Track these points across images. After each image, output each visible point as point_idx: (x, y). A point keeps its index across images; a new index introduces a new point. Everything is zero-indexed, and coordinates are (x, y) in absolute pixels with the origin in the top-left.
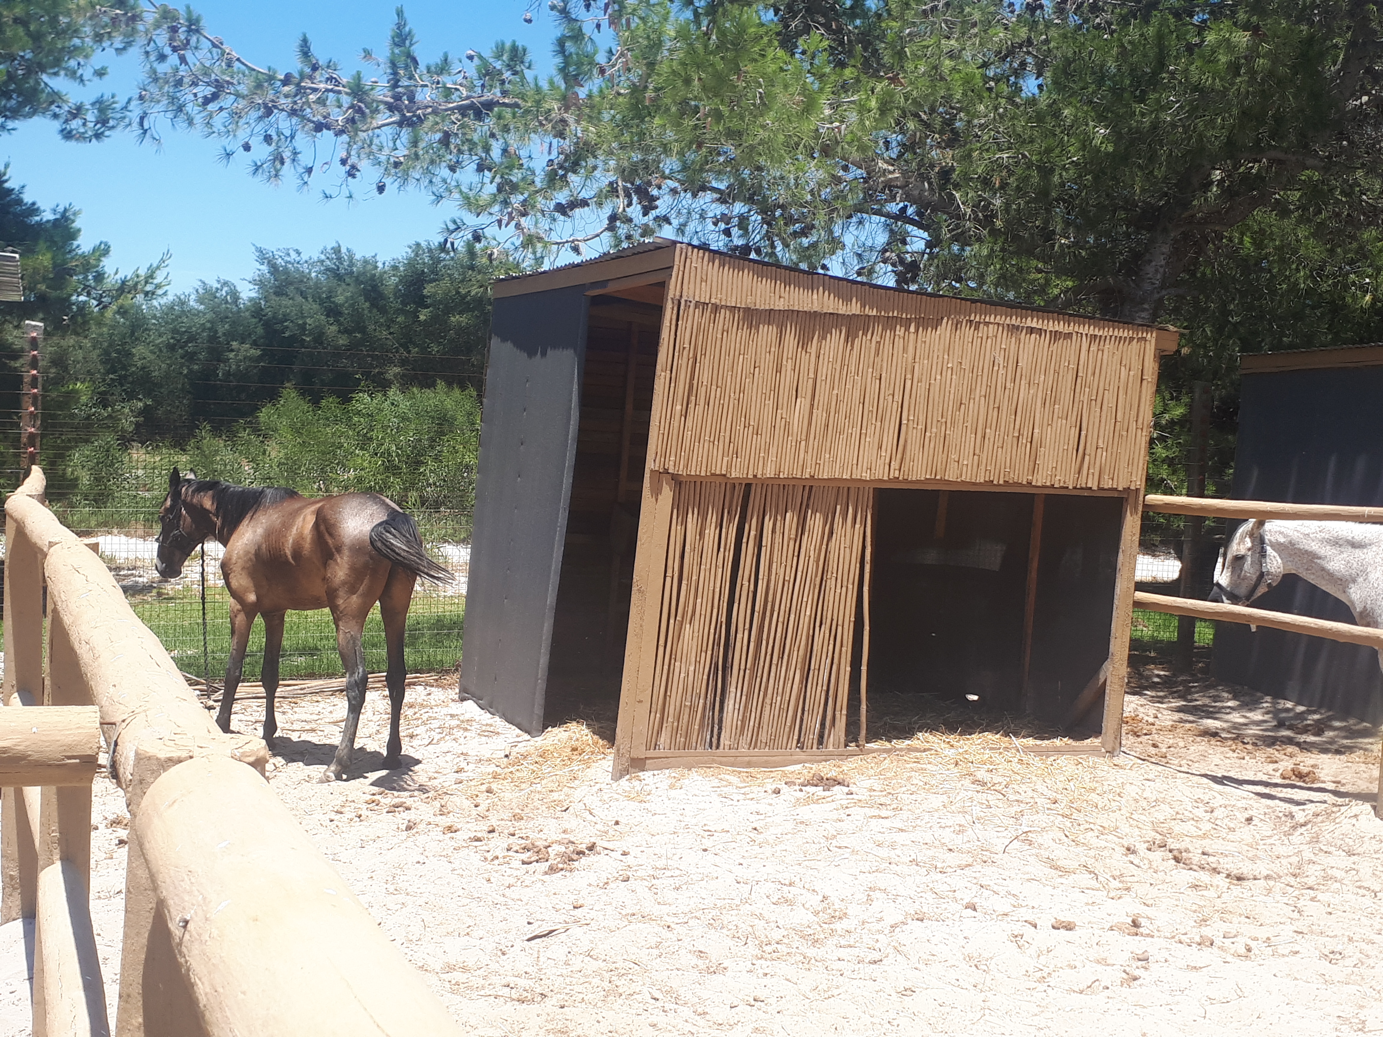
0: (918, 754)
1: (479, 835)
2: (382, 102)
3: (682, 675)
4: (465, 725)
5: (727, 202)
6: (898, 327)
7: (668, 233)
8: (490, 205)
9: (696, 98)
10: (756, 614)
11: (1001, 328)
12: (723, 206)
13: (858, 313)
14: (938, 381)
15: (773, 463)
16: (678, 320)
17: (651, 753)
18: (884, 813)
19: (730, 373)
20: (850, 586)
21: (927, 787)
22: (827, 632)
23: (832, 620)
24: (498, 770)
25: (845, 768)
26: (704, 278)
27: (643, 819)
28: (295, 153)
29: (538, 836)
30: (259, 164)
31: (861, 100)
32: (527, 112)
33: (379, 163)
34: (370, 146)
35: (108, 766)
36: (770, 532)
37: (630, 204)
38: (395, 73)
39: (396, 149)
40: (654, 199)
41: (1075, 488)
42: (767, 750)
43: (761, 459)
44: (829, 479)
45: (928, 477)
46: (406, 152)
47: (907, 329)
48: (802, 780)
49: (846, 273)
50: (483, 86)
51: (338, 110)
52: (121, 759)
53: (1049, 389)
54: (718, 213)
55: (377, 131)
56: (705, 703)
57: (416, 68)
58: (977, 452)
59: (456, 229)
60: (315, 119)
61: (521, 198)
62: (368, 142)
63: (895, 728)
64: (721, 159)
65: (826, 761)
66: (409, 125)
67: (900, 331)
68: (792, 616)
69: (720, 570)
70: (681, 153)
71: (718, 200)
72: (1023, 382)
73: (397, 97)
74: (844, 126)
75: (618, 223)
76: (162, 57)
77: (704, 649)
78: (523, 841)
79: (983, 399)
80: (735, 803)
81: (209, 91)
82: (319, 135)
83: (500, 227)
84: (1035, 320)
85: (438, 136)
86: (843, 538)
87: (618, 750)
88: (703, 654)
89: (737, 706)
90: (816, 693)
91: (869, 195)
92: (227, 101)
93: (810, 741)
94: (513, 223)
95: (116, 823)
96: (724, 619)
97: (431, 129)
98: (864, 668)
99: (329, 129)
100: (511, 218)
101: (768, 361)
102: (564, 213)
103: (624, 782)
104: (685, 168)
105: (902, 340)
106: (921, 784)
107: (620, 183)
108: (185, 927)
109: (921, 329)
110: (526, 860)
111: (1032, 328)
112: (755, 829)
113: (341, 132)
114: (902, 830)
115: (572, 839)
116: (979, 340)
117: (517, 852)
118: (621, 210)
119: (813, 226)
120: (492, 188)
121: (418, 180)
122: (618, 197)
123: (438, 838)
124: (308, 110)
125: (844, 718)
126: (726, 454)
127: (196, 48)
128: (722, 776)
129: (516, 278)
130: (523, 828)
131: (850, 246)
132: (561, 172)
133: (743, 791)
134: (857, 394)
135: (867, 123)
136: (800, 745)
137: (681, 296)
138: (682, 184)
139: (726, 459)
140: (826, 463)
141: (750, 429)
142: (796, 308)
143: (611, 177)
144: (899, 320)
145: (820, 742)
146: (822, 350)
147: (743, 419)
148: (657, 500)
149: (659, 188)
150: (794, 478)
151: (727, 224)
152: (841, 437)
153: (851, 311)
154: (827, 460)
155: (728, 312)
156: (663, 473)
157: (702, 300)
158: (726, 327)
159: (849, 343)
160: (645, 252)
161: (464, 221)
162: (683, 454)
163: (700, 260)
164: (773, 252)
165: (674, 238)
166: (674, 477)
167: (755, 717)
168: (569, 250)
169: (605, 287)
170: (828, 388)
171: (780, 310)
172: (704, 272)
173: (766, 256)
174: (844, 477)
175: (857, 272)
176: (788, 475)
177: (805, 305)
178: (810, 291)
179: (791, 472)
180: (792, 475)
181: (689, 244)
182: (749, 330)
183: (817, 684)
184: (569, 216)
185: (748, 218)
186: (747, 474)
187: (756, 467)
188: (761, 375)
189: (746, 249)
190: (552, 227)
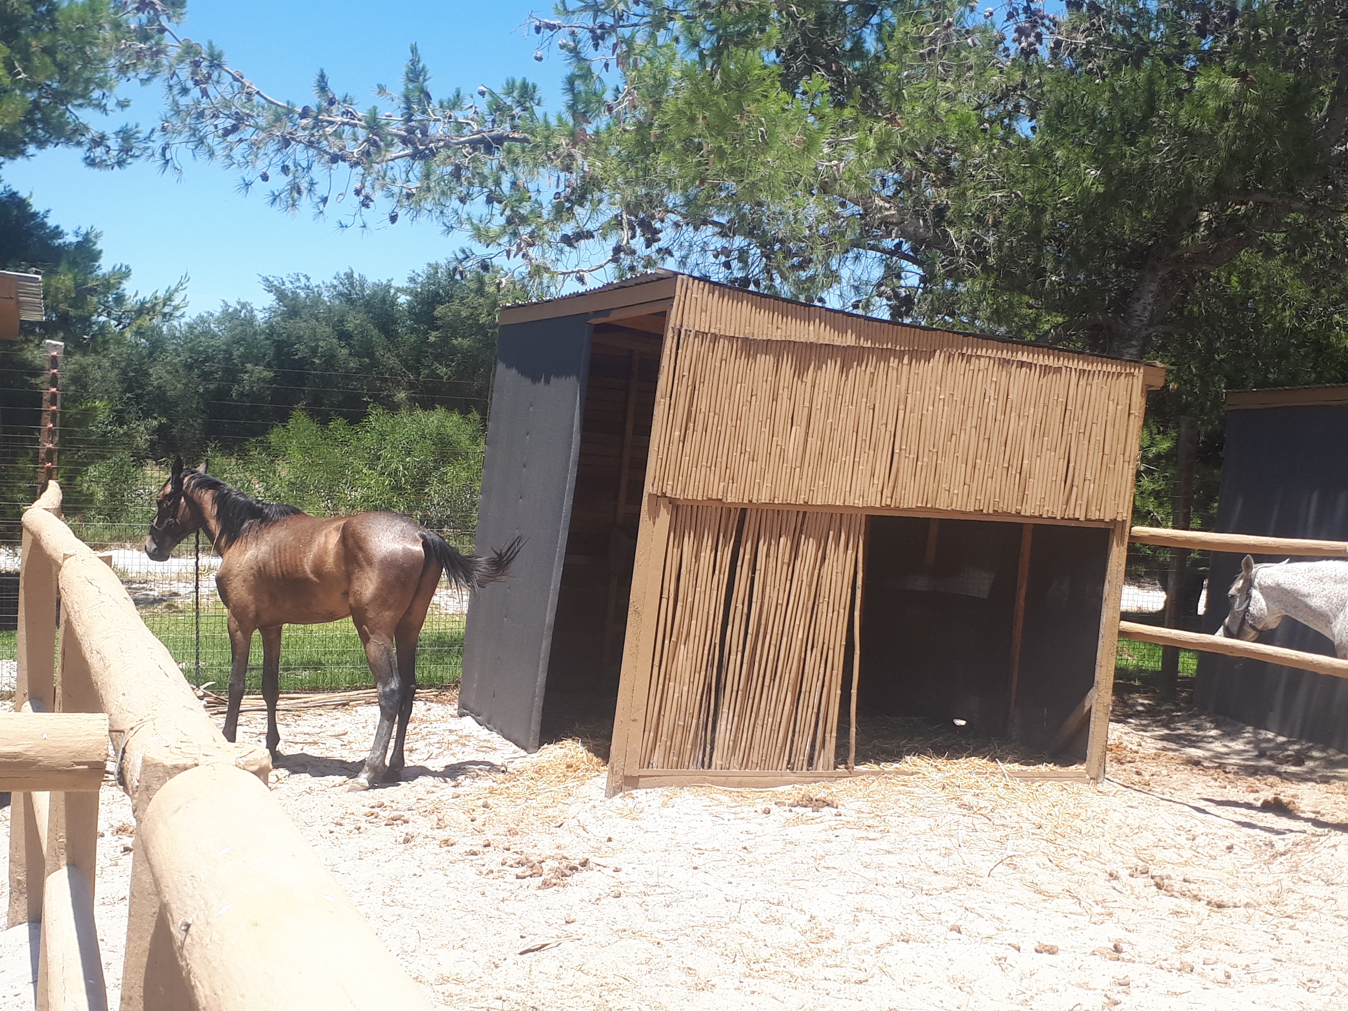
0: (906, 777)
1: (475, 849)
2: (396, 135)
3: (676, 695)
4: (463, 741)
5: (728, 236)
6: (892, 359)
7: (671, 264)
8: (498, 236)
9: (700, 136)
10: (749, 636)
11: (992, 362)
12: (724, 240)
13: (853, 344)
14: (930, 412)
15: (769, 489)
16: (677, 349)
17: (645, 771)
18: (871, 835)
19: (728, 401)
20: (842, 611)
21: (914, 810)
22: (819, 655)
23: (824, 643)
24: (495, 785)
25: (834, 790)
26: (704, 308)
27: (635, 836)
28: (312, 184)
29: (533, 851)
30: (277, 193)
31: (859, 140)
32: (537, 146)
33: (392, 195)
34: (383, 178)
35: (116, 772)
36: (764, 557)
37: (633, 237)
38: (409, 108)
39: (409, 181)
40: (657, 231)
41: (1063, 518)
42: (758, 770)
43: (757, 486)
44: (822, 506)
45: (919, 505)
46: (418, 185)
47: (901, 360)
48: (791, 801)
49: (843, 306)
50: (494, 121)
51: (354, 143)
52: (128, 766)
53: (1039, 421)
54: (719, 246)
55: (390, 163)
56: (698, 722)
57: (429, 103)
58: (968, 481)
59: (465, 259)
60: (331, 151)
61: (529, 229)
62: (382, 173)
63: (884, 751)
64: (723, 194)
65: (815, 782)
66: (422, 158)
67: (894, 363)
68: (785, 639)
69: (715, 592)
70: (685, 188)
71: (720, 233)
72: (1013, 414)
73: (411, 131)
74: (842, 164)
75: (622, 255)
76: (185, 91)
77: (698, 669)
78: (518, 856)
79: (974, 430)
80: (726, 822)
81: (229, 123)
82: (334, 166)
83: (508, 257)
84: (1026, 354)
85: (449, 169)
86: (835, 564)
87: (612, 768)
88: (697, 675)
89: (729, 727)
90: (807, 716)
91: (866, 232)
92: (247, 133)
93: (800, 762)
94: (521, 254)
95: (122, 830)
96: (718, 641)
97: (444, 163)
98: (854, 691)
99: (344, 160)
100: (519, 249)
101: (764, 390)
102: (571, 245)
103: (617, 800)
104: (688, 202)
105: (895, 372)
106: (909, 806)
107: (624, 216)
108: (187, 931)
109: (914, 361)
110: (520, 874)
111: (1022, 362)
112: (745, 848)
113: (356, 164)
114: (889, 852)
115: (565, 855)
116: (971, 373)
117: (511, 866)
118: (625, 242)
119: (811, 260)
120: (502, 220)
121: (430, 211)
122: (622, 229)
123: (434, 851)
124: (325, 142)
125: (834, 741)
126: (722, 480)
127: (218, 82)
128: (714, 795)
129: (522, 306)
130: (518, 843)
131: (847, 279)
132: (567, 205)
133: (733, 810)
134: (850, 424)
135: (865, 161)
136: (791, 766)
137: (681, 326)
138: (684, 218)
139: (722, 484)
140: (820, 490)
141: (747, 454)
142: (793, 339)
143: (616, 210)
144: (892, 352)
145: (810, 763)
146: (817, 382)
147: (739, 446)
148: (654, 523)
149: (662, 221)
150: (788, 504)
151: (728, 257)
152: (835, 464)
153: (846, 342)
154: (820, 487)
155: (726, 342)
156: (660, 497)
157: (702, 330)
158: (724, 357)
159: (844, 373)
160: (647, 282)
161: (473, 251)
162: (680, 478)
163: (700, 291)
164: (771, 285)
165: (676, 269)
166: (672, 501)
167: (747, 738)
168: (575, 280)
169: (608, 316)
170: (822, 417)
171: (777, 341)
172: (704, 303)
173: (765, 288)
174: (837, 504)
175: (853, 304)
176: (782, 501)
177: (802, 336)
178: (807, 323)
179: (785, 498)
180: (787, 500)
181: (690, 276)
182: (747, 358)
183: (808, 706)
184: (575, 248)
185: (747, 251)
186: (743, 499)
187: (751, 492)
188: (758, 403)
189: (746, 281)
190: (559, 258)
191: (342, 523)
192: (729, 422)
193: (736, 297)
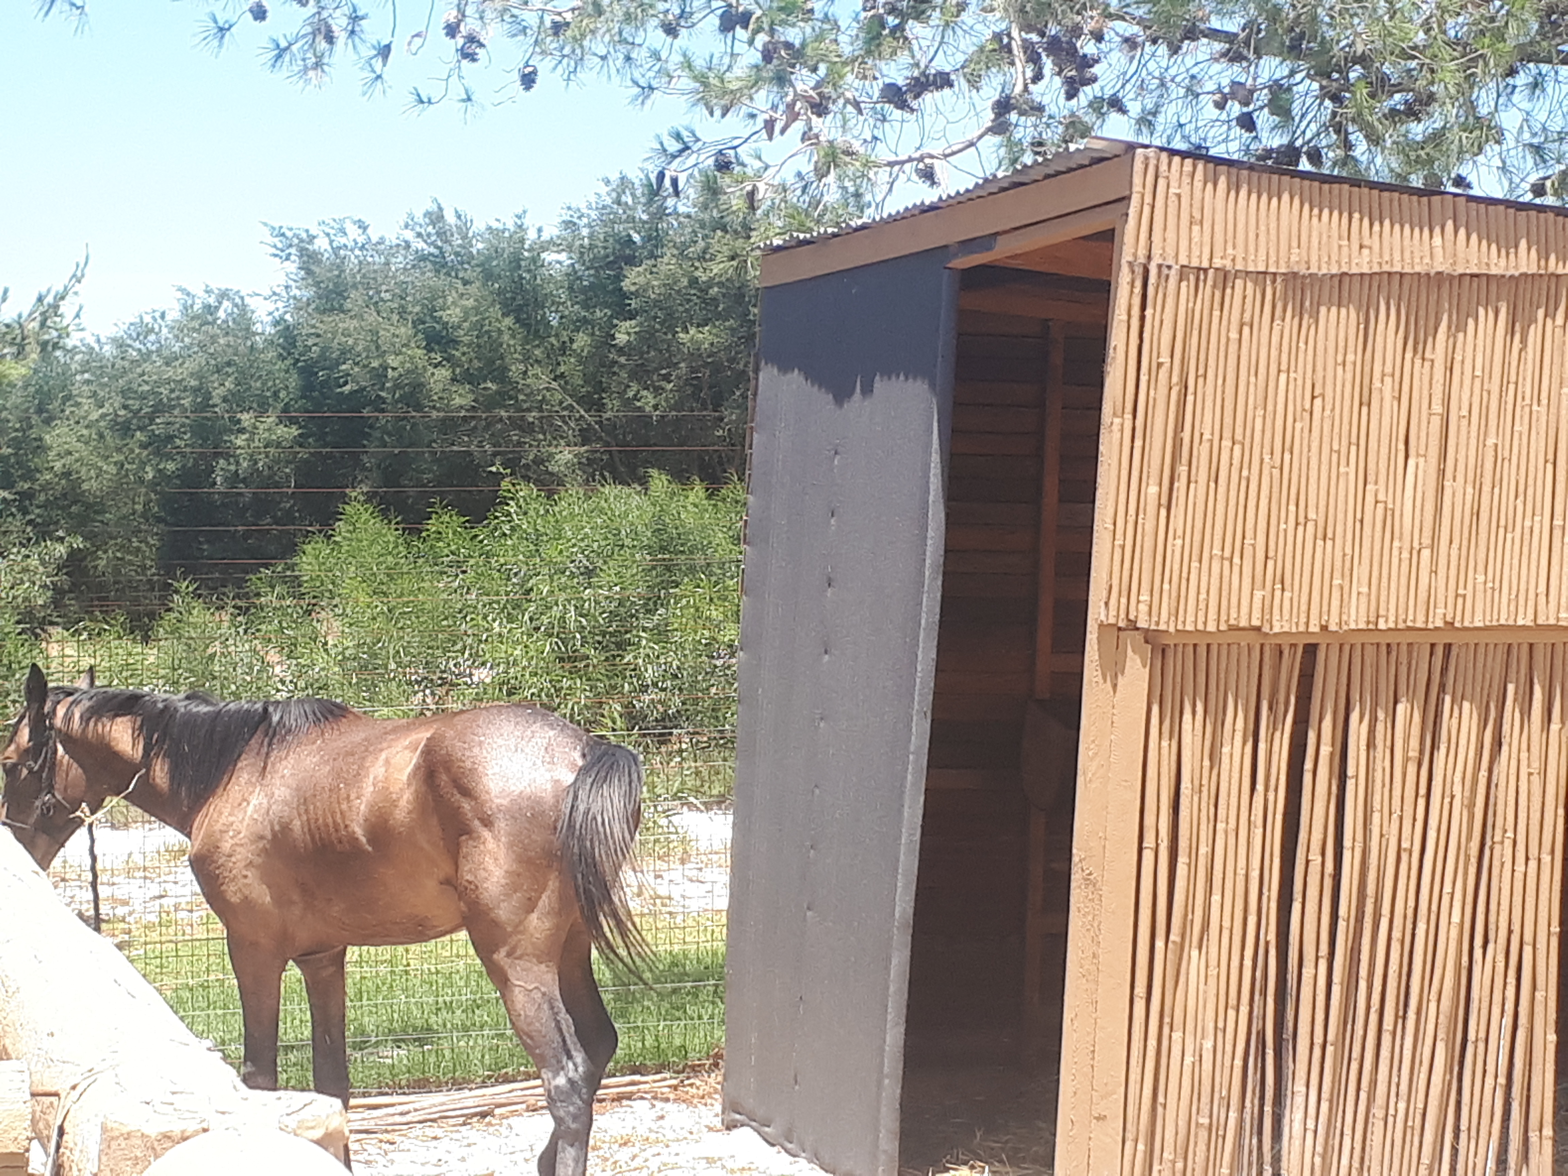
3: (1188, 1060)
5: (1246, 59)
8: (750, 89)
10: (1341, 925)
12: (1236, 68)
13: (1533, 269)
15: (1363, 600)
16: (1143, 307)
19: (1260, 412)
20: (1546, 858)
22: (1501, 958)
23: (1510, 932)
26: (1197, 216)
30: (283, 44)
33: (524, 30)
36: (1363, 747)
37: (1038, 77)
40: (1087, 62)
43: (1336, 594)
44: (1486, 628)
46: (576, 3)
49: (1511, 190)
54: (1225, 82)
56: (1241, 1120)
59: (682, 151)
61: (813, 76)
68: (1423, 928)
69: (1259, 831)
71: (1224, 55)
75: (1014, 116)
83: (770, 135)
86: (1524, 755)
88: (1231, 1013)
89: (1311, 1124)
90: (1483, 1093)
94: (797, 127)
96: (1272, 937)
100: (793, 117)
101: (1340, 384)
102: (903, 105)
107: (1015, 33)
118: (1019, 89)
119: (1431, 98)
121: (603, 58)
122: (1012, 63)
125: (1548, 1147)
126: (1258, 583)
129: (807, 242)
131: (1515, 131)
132: (892, 21)
134: (1538, 447)
137: (1149, 257)
138: (1146, 28)
139: (1258, 594)
140: (1480, 595)
141: (1310, 526)
142: (1397, 268)
143: (996, 23)
146: (1458, 358)
147: (1292, 508)
148: (1115, 686)
149: (1099, 37)
150: (1409, 629)
151: (1247, 104)
152: (1509, 536)
153: (1516, 267)
154: (1480, 587)
155: (1250, 285)
156: (1125, 630)
157: (1195, 263)
158: (1247, 317)
159: (1517, 337)
160: (1070, 170)
161: (698, 134)
162: (1166, 586)
163: (1186, 180)
164: (1347, 156)
165: (1131, 138)
166: (1150, 637)
167: (1353, 1148)
168: (915, 177)
169: (989, 249)
170: (1474, 434)
171: (1362, 275)
172: (1197, 204)
173: (1335, 164)
174: (1520, 622)
175: (1533, 185)
176: (1396, 623)
177: (1417, 260)
178: (1426, 231)
179: (1402, 617)
180: (1405, 621)
181: (1162, 149)
182: (1297, 319)
183: (1485, 1071)
184: (912, 110)
185: (1289, 89)
186: (1307, 624)
187: (1325, 608)
188: (1327, 412)
189: (1291, 153)
190: (878, 133)
192: (1267, 458)
193: (1275, 187)
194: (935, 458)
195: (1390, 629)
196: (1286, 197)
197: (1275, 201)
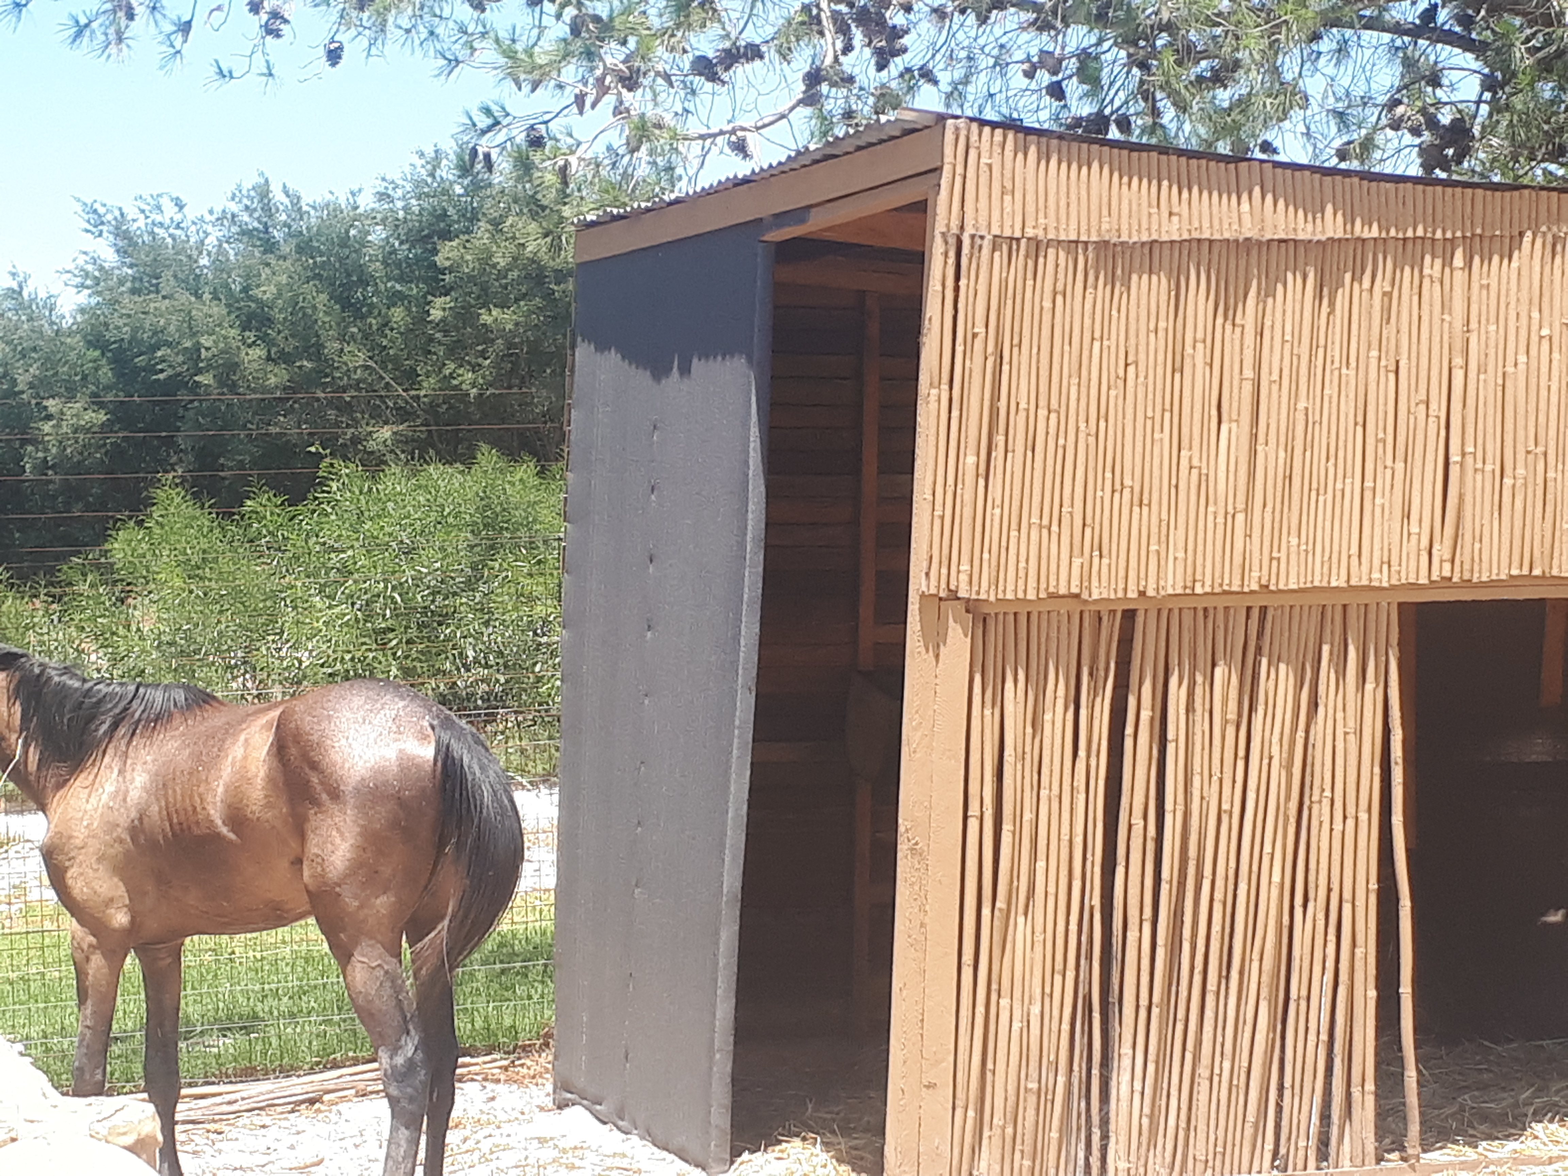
0: (1537, 1169)
3: (1016, 1025)
4: (568, 1158)
5: (1054, 27)
6: (1428, 259)
8: (559, 63)
10: (1165, 887)
12: (1045, 37)
13: (1340, 234)
14: (1522, 367)
15: (1180, 564)
16: (957, 280)
19: (1075, 379)
20: (1363, 816)
22: (1321, 916)
23: (1329, 890)
26: (1008, 185)
30: (83, 21)
36: (1182, 711)
37: (848, 49)
40: (896, 33)
43: (1154, 560)
44: (1301, 590)
45: (1515, 572)
47: (1447, 262)
49: (1316, 156)
54: (1034, 51)
56: (1069, 1083)
59: (489, 129)
61: (622, 49)
63: (1484, 1117)
67: (1432, 267)
68: (1243, 888)
69: (1082, 797)
71: (1033, 24)
75: (824, 88)
77: (1059, 966)
83: (580, 110)
86: (1340, 715)
88: (1058, 978)
89: (1138, 1086)
93: (1301, 1153)
96: (1096, 901)
98: (1406, 989)
100: (604, 91)
101: (1153, 351)
102: (713, 78)
105: (1437, 286)
107: (824, 6)
109: (1477, 259)
118: (829, 60)
119: (1237, 65)
121: (407, 31)
122: (821, 33)
125: (1370, 1100)
126: (1076, 551)
129: (620, 217)
131: (1319, 97)
134: (1348, 407)
136: (1280, 1161)
137: (962, 228)
139: (1077, 562)
140: (1293, 557)
141: (1127, 492)
142: (1206, 235)
144: (1427, 244)
145: (1323, 1154)
146: (1267, 323)
147: (1108, 475)
148: (937, 656)
149: (907, 8)
150: (1225, 593)
151: (1055, 73)
152: (1321, 498)
153: (1323, 232)
154: (1293, 549)
155: (1062, 254)
156: (946, 600)
157: (1007, 233)
158: (1060, 287)
159: (1325, 302)
160: (881, 142)
161: (508, 109)
162: (986, 556)
163: (997, 149)
164: (1155, 124)
165: (941, 109)
166: (971, 606)
167: (1179, 1108)
168: (727, 150)
169: (803, 221)
170: (1284, 399)
171: (1172, 242)
172: (1008, 174)
173: (1143, 132)
174: (1334, 584)
175: (1338, 150)
176: (1212, 587)
177: (1226, 226)
178: (1234, 197)
179: (1218, 581)
180: (1221, 585)
181: (972, 119)
182: (1109, 288)
183: (1307, 1029)
184: (724, 83)
185: (1097, 58)
186: (1125, 590)
187: (1142, 575)
188: (1141, 379)
189: (1099, 122)
190: (690, 106)
191: (275, 713)
192: (1082, 426)
193: (1084, 156)
194: (754, 432)
195: (1206, 594)
196: (1095, 165)
197: (1084, 169)
